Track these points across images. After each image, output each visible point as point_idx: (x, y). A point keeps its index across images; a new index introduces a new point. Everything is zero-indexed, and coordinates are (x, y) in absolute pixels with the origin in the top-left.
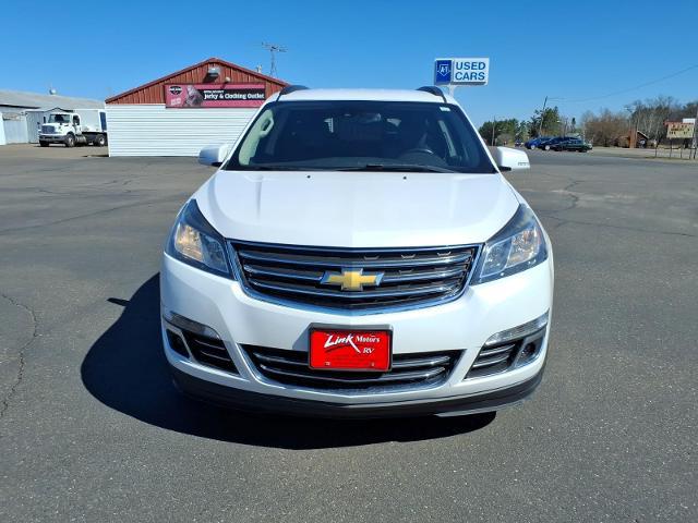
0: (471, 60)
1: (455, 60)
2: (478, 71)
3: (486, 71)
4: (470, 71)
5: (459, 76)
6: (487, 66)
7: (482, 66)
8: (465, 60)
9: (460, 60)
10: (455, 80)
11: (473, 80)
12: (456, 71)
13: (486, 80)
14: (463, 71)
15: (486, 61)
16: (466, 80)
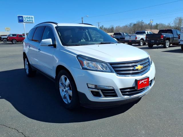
0: (29, 16)
1: (24, 16)
2: (31, 20)
3: (33, 19)
4: (29, 19)
5: (26, 20)
6: (33, 18)
7: (32, 18)
8: (27, 16)
9: (25, 16)
10: (25, 22)
11: (30, 22)
12: (25, 19)
13: (34, 22)
14: (27, 19)
15: (33, 17)
16: (28, 22)
